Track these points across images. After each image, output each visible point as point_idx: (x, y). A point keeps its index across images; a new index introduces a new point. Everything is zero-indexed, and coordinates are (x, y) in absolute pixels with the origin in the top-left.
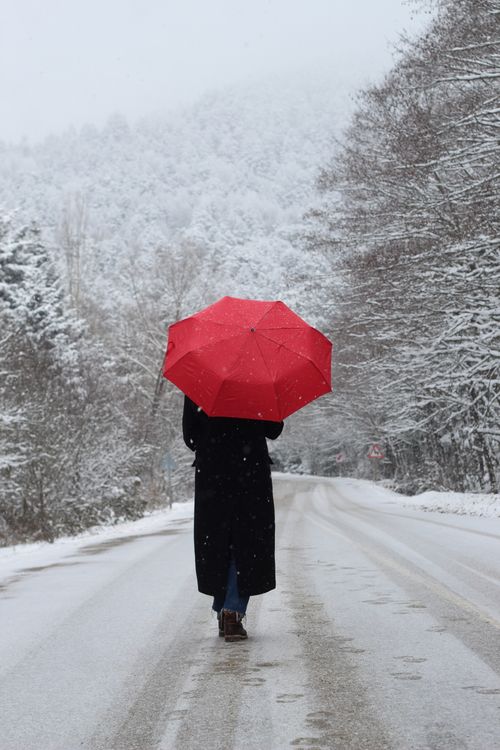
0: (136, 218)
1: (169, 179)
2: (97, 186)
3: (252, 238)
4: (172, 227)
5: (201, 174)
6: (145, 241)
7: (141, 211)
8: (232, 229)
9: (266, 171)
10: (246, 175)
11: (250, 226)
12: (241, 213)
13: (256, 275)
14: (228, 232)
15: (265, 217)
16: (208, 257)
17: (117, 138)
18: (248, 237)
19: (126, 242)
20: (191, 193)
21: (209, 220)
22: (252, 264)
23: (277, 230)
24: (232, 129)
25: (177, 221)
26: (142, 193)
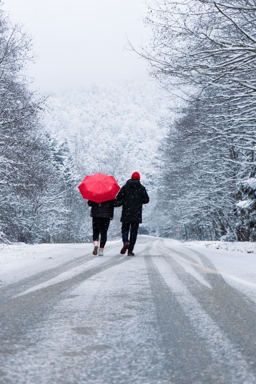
0: (99, 128)
1: (113, 112)
2: (84, 113)
3: (145, 140)
4: (113, 132)
5: (127, 111)
6: (102, 138)
7: (101, 125)
8: (137, 135)
9: (154, 112)
10: (145, 113)
11: (145, 135)
12: (142, 129)
13: (145, 156)
14: (136, 137)
15: (152, 131)
16: (127, 147)
17: (93, 93)
18: (143, 139)
19: (94, 138)
20: (122, 119)
21: (128, 131)
22: (144, 151)
23: (156, 138)
24: (141, 92)
25: (115, 131)
26: (102, 117)
